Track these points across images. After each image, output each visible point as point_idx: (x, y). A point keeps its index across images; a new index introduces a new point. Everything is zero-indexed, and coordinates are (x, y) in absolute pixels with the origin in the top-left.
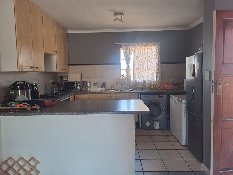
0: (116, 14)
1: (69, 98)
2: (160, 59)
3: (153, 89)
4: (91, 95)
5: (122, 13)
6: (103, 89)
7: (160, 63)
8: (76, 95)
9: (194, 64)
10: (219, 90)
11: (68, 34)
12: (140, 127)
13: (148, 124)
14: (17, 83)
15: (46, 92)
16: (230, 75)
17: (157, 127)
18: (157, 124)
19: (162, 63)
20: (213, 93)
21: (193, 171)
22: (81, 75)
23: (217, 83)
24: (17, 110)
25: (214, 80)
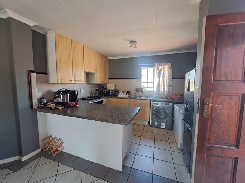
0: (130, 42)
1: (102, 100)
2: (171, 75)
3: (163, 98)
4: (118, 100)
5: (135, 41)
6: (127, 96)
7: (171, 78)
8: (109, 99)
9: (189, 80)
10: (206, 111)
11: (109, 60)
12: (150, 125)
13: (156, 124)
14: (61, 90)
15: (92, 95)
16: (224, 94)
17: (163, 126)
18: (163, 124)
19: (173, 78)
20: (198, 113)
21: (177, 181)
22: (115, 86)
23: (204, 102)
24: (47, 108)
25: (200, 98)
